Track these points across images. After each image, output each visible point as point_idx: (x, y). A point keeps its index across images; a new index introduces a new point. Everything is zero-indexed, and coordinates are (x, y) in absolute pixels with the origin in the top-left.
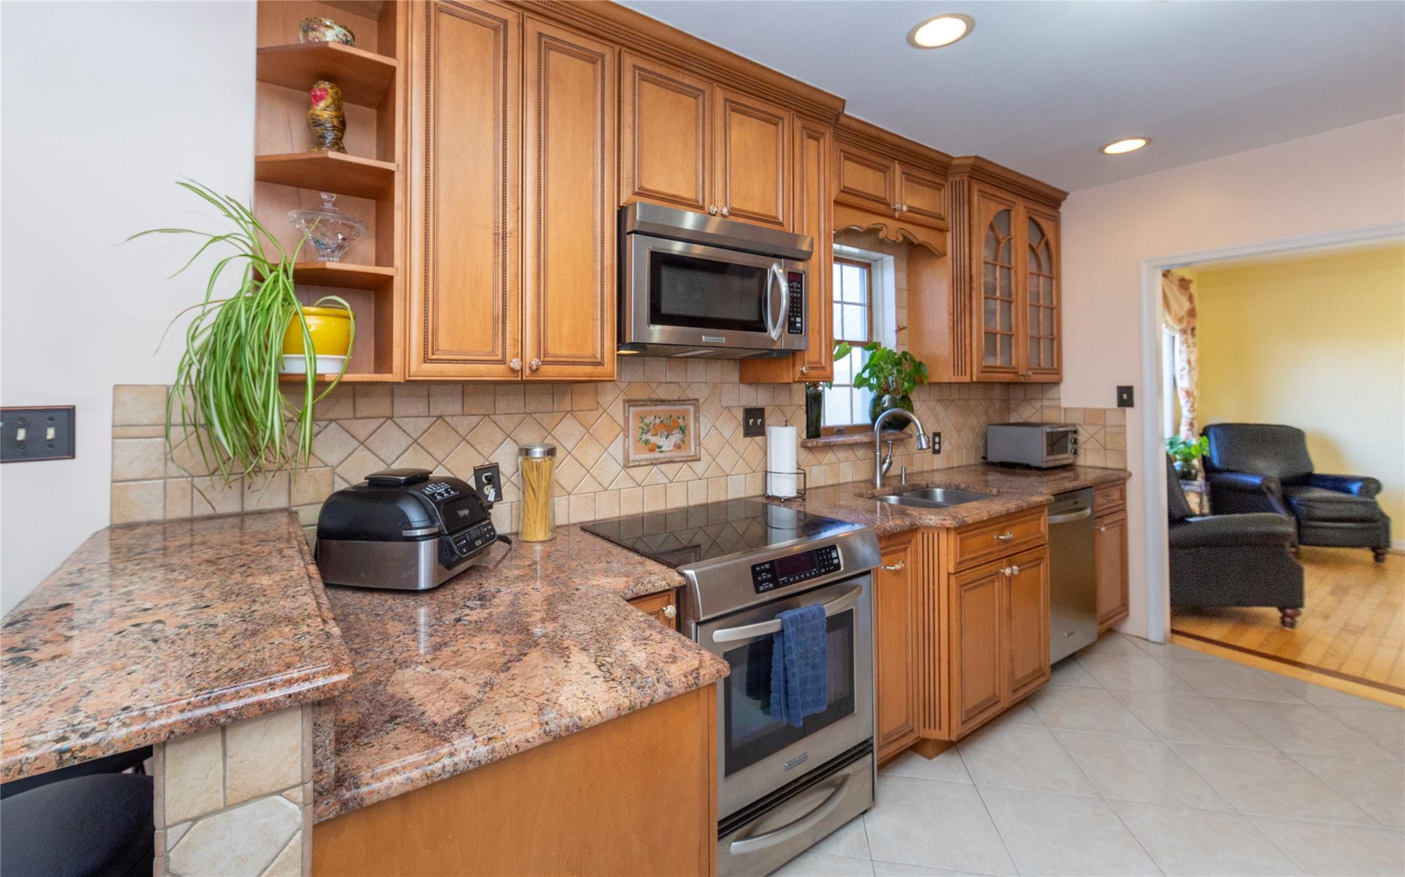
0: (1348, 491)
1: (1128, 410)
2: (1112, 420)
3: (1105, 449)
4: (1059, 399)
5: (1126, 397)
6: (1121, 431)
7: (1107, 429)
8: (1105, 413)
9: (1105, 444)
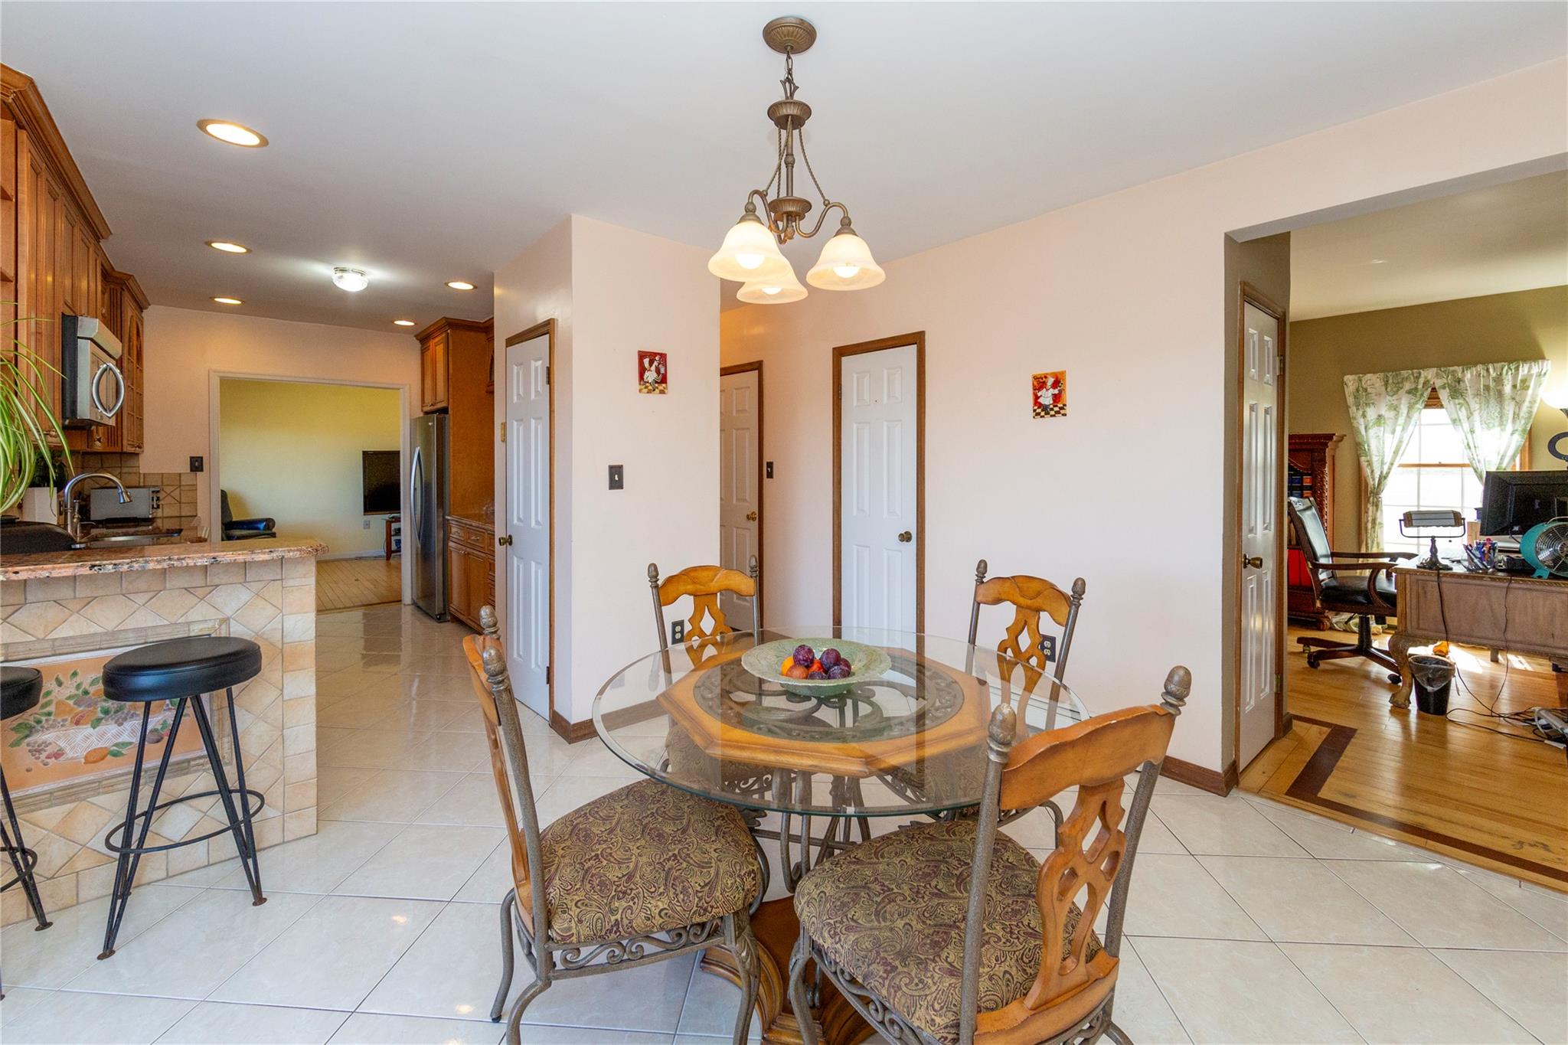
0: (258, 529)
1: (198, 473)
2: (185, 481)
3: (180, 503)
4: (139, 467)
5: (197, 464)
6: (193, 488)
7: (182, 488)
8: (180, 477)
9: (180, 498)
